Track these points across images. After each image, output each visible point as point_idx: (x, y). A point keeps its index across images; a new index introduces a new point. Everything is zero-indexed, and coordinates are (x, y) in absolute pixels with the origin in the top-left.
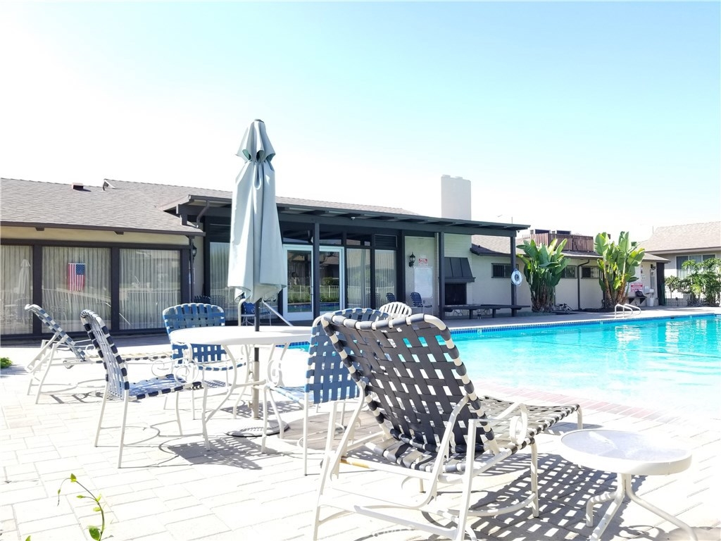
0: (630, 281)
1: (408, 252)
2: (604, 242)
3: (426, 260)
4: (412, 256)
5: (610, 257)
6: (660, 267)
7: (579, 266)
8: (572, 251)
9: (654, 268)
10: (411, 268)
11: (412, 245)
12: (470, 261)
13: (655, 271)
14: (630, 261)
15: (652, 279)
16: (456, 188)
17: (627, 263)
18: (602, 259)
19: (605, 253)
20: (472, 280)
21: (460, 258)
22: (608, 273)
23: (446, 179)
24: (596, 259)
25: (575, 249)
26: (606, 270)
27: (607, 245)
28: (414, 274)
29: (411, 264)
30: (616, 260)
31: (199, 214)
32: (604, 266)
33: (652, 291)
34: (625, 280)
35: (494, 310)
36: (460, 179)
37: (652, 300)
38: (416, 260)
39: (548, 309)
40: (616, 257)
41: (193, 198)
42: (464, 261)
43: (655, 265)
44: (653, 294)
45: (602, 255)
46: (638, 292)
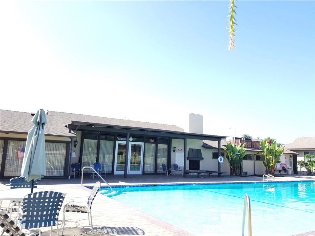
0: (277, 163)
1: (173, 146)
2: (265, 145)
3: (181, 149)
4: (175, 148)
5: (268, 151)
6: (295, 157)
7: (254, 155)
8: (252, 148)
9: (292, 157)
10: (174, 153)
11: (175, 143)
12: (202, 151)
13: (292, 158)
14: (277, 154)
15: (290, 162)
16: (196, 119)
17: (275, 155)
18: (264, 152)
19: (265, 150)
20: (202, 159)
21: (197, 149)
22: (267, 159)
23: (192, 115)
24: (261, 152)
25: (253, 147)
26: (266, 157)
27: (266, 146)
28: (175, 156)
29: (174, 151)
30: (271, 153)
31: (76, 128)
32: (265, 155)
33: (290, 167)
34: (274, 162)
35: (209, 174)
36: (198, 115)
37: (290, 172)
38: (176, 149)
39: (237, 174)
40: (270, 152)
41: (73, 122)
42: (199, 151)
43: (292, 155)
44: (291, 169)
45: (264, 150)
46: (284, 167)
